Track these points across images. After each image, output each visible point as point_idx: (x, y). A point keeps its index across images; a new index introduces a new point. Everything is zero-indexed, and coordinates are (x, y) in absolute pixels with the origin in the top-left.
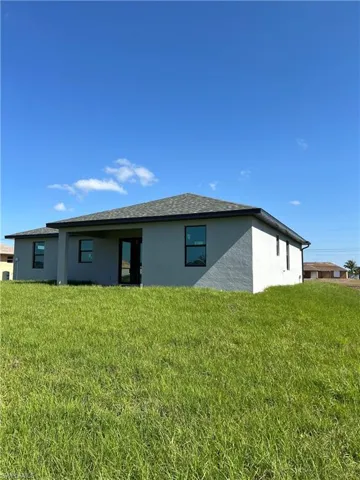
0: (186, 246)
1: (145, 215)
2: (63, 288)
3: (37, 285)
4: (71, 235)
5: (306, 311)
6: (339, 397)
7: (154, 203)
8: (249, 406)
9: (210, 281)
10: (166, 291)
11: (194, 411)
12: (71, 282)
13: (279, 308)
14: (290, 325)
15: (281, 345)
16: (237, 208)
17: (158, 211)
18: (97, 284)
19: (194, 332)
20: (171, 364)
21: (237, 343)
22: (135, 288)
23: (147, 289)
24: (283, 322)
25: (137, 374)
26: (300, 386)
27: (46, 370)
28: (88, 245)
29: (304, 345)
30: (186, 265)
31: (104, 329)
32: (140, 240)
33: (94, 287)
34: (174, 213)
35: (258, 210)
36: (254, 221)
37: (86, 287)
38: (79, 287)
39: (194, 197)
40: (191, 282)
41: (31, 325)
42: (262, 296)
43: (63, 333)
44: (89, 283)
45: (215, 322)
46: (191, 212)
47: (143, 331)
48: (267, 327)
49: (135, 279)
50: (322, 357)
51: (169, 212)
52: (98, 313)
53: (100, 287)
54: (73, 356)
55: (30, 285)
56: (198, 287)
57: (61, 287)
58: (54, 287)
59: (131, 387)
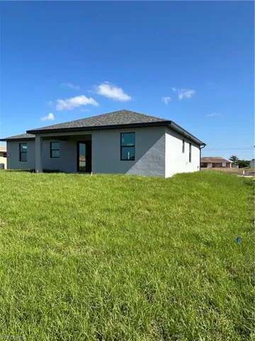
0: (121, 147)
1: (93, 125)
2: (40, 175)
3: (22, 173)
4: (44, 139)
5: (197, 189)
6: (208, 244)
7: (100, 116)
8: (150, 250)
9: (138, 170)
10: (108, 177)
11: (114, 253)
12: (45, 171)
13: (180, 187)
14: (186, 198)
15: (177, 211)
16: (155, 121)
17: (102, 122)
18: (62, 172)
19: (123, 203)
20: (104, 224)
21: (149, 210)
22: (87, 175)
23: (96, 175)
24: (182, 196)
25: (81, 231)
26: (184, 237)
27: (22, 229)
28: (56, 145)
29: (192, 211)
30: (121, 160)
31: (63, 201)
32: (91, 142)
33: (60, 174)
34: (113, 124)
35: (170, 122)
36: (166, 130)
37: (55, 174)
38: (50, 174)
39: (128, 112)
40: (125, 171)
41: (16, 199)
42: (170, 179)
43: (35, 205)
44: (57, 171)
45: (137, 198)
46: (125, 123)
47: (89, 203)
48: (170, 200)
49: (88, 169)
50: (202, 218)
51: (110, 123)
52: (61, 191)
53: (64, 174)
54: (40, 220)
55: (17, 173)
56: (129, 174)
57: (37, 174)
58: (33, 173)
59: (76, 238)
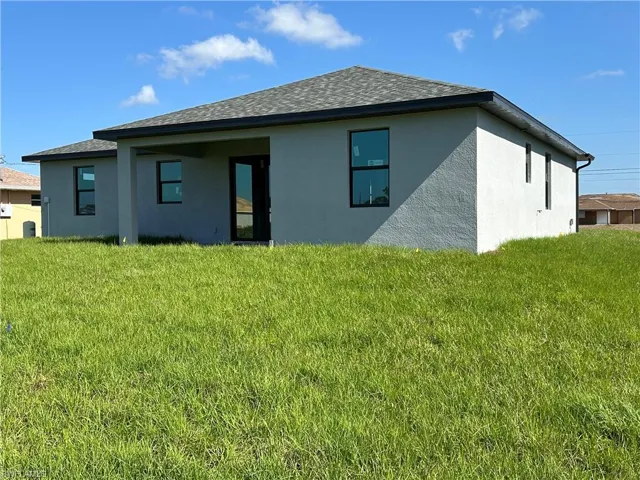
0: (352, 169)
1: (272, 112)
2: (129, 250)
3: (83, 244)
4: (140, 152)
5: (574, 283)
6: (614, 435)
7: (291, 87)
8: (448, 449)
9: (399, 233)
10: (315, 253)
11: (347, 456)
12: (145, 240)
13: (523, 278)
14: (542, 309)
15: (518, 343)
16: (447, 92)
17: (299, 103)
18: (190, 242)
19: (362, 322)
20: (315, 379)
21: (437, 342)
22: (259, 249)
23: (282, 249)
24: (529, 305)
25: (254, 399)
26: (542, 416)
27: (94, 392)
28: (172, 170)
29: (563, 344)
30: (352, 205)
31: (199, 319)
32: (267, 159)
33: (185, 248)
34: (328, 106)
35: (489, 95)
36: (479, 116)
37: (171, 248)
38: (160, 248)
39: (366, 73)
40: (362, 236)
41: (71, 315)
42: (490, 256)
43: (125, 329)
44: (178, 240)
45: (402, 307)
46: (360, 103)
47: (269, 323)
48: (497, 314)
49: (261, 233)
50: (592, 366)
51: (319, 104)
52: (191, 293)
53: (196, 247)
54: (141, 368)
55: (71, 246)
57: (126, 248)
58: (114, 247)
59: (240, 417)
